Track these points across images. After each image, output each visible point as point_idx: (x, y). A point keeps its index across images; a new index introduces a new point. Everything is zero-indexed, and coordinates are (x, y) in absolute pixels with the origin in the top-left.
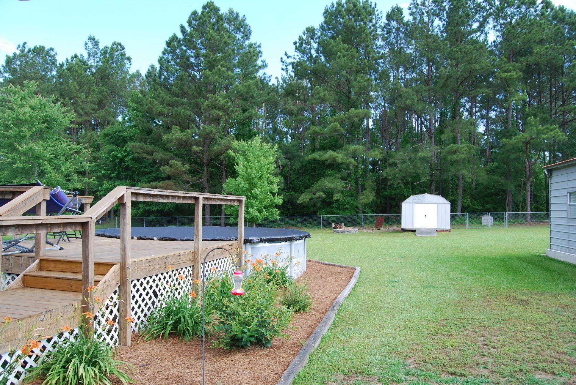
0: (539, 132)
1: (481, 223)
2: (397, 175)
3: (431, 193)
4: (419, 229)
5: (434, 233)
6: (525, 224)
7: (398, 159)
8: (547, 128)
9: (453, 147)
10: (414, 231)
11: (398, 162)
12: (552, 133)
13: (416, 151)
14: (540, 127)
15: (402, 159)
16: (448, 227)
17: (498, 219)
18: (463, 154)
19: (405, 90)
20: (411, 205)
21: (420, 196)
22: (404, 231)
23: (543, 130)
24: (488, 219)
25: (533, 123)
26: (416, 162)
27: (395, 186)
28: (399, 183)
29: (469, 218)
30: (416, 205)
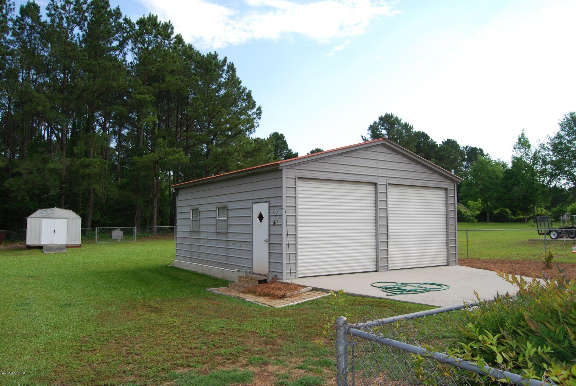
0: (166, 154)
1: (111, 237)
2: (22, 187)
3: (60, 207)
4: (46, 245)
5: (64, 249)
6: (152, 238)
7: (24, 169)
8: (173, 151)
9: (85, 160)
10: (40, 248)
11: (24, 172)
12: (177, 155)
13: (45, 161)
14: (168, 149)
15: (28, 169)
16: (79, 242)
17: (128, 233)
18: (95, 168)
19: (35, 94)
20: (38, 220)
21: (49, 210)
22: (29, 248)
23: (170, 152)
24: (117, 233)
25: (162, 145)
26: (45, 174)
27: (19, 198)
28: (24, 195)
29: (100, 233)
30: (44, 220)
